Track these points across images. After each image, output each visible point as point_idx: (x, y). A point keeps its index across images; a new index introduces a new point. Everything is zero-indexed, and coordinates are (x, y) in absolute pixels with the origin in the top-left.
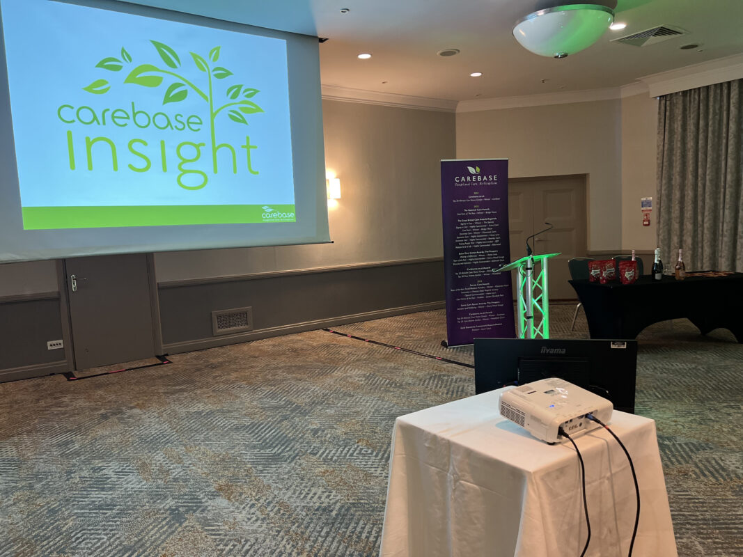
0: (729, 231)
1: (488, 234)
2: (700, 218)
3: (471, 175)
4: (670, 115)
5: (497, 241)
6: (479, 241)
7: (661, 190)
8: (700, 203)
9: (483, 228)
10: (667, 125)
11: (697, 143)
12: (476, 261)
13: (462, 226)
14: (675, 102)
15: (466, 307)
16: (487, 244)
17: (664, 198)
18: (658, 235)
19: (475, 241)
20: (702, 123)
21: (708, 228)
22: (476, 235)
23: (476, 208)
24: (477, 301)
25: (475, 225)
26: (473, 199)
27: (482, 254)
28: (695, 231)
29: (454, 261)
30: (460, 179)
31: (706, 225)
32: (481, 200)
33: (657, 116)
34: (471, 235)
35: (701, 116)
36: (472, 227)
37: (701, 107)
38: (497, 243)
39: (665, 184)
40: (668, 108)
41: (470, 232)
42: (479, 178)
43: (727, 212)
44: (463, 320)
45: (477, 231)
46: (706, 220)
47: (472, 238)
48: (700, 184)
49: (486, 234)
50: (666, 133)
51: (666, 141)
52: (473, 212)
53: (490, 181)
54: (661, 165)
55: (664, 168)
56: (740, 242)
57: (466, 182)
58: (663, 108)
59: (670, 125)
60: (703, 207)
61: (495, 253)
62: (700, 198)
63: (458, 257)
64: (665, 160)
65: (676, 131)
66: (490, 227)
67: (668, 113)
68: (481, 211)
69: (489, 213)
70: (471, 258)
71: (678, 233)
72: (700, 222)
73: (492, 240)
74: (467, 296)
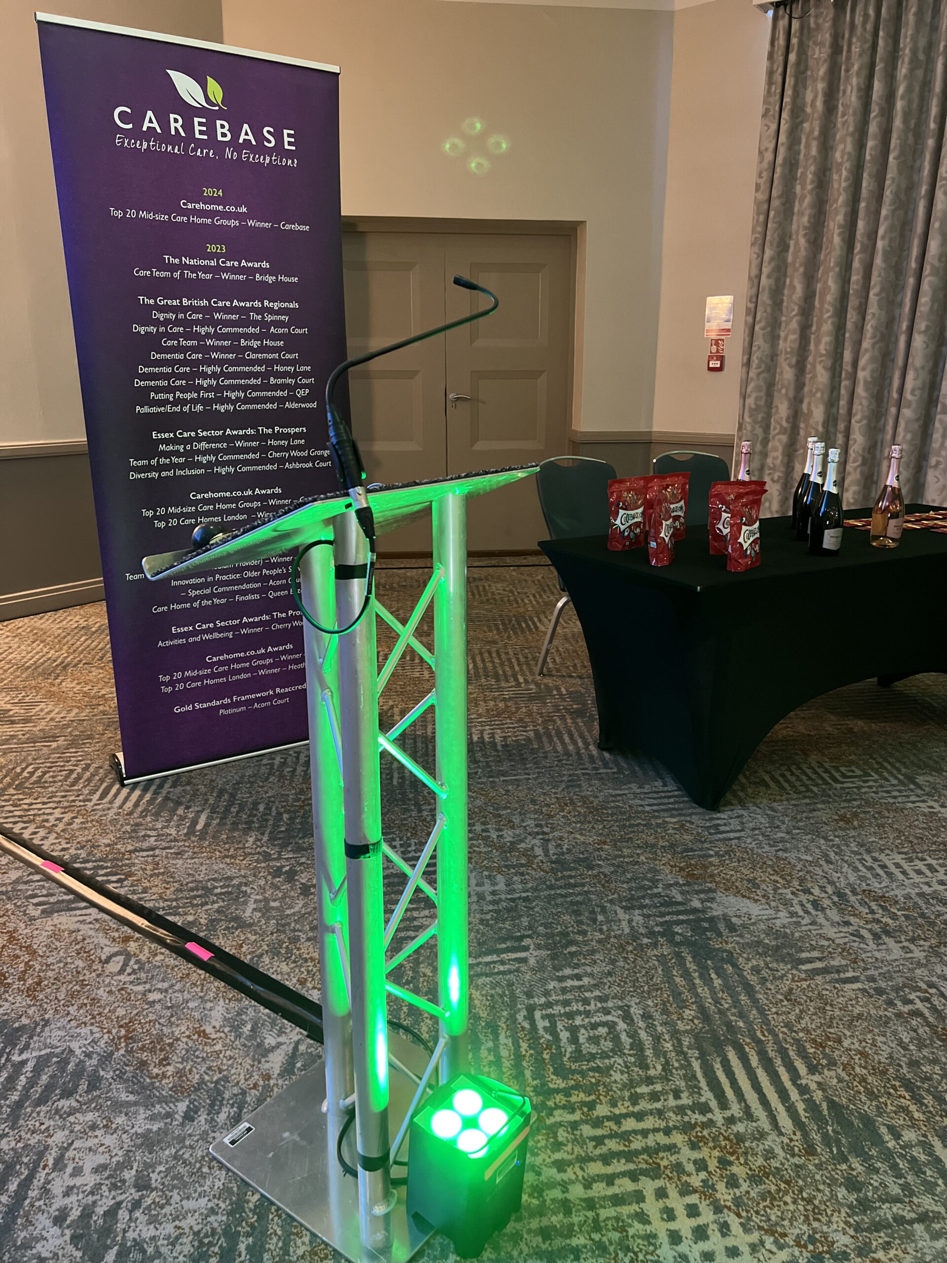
0: (917, 392)
1: (270, 363)
2: (848, 356)
3: (188, 112)
4: (798, 63)
5: (301, 393)
6: (233, 388)
7: (759, 276)
8: (852, 317)
9: (247, 337)
10: (789, 92)
11: (861, 146)
12: (223, 464)
13: (157, 323)
14: (812, 25)
15: (195, 633)
16: (264, 400)
17: (765, 298)
18: (744, 397)
19: (219, 389)
20: (878, 86)
21: (865, 381)
22: (220, 362)
23: (217, 256)
24: (234, 610)
25: (214, 323)
26: (195, 212)
27: (246, 438)
28: (834, 387)
29: (133, 463)
30: (137, 118)
31: (863, 375)
32: (233, 223)
33: (764, 64)
34: (197, 363)
35: (879, 67)
36: (203, 331)
37: (881, 43)
38: (303, 400)
39: (772, 259)
40: (794, 41)
41: (194, 350)
42: (222, 129)
43: (919, 341)
44: (185, 680)
45: (223, 350)
46: (862, 362)
47: (205, 376)
48: (856, 264)
49: (259, 362)
50: (785, 115)
51: (783, 138)
52: (206, 269)
53: (269, 151)
54: (766, 206)
55: (772, 214)
56: (941, 420)
57: (166, 137)
58: (781, 41)
59: (796, 95)
60: (860, 328)
61: (297, 436)
62: (853, 302)
63: (150, 449)
64: (775, 193)
65: (808, 110)
66: (275, 337)
67: (792, 57)
68: (233, 271)
69: (270, 279)
70: (204, 453)
71: (791, 394)
72: (847, 367)
73: (282, 387)
74: (192, 593)
